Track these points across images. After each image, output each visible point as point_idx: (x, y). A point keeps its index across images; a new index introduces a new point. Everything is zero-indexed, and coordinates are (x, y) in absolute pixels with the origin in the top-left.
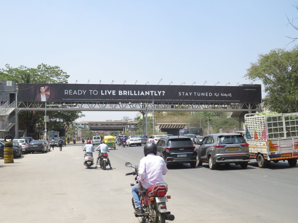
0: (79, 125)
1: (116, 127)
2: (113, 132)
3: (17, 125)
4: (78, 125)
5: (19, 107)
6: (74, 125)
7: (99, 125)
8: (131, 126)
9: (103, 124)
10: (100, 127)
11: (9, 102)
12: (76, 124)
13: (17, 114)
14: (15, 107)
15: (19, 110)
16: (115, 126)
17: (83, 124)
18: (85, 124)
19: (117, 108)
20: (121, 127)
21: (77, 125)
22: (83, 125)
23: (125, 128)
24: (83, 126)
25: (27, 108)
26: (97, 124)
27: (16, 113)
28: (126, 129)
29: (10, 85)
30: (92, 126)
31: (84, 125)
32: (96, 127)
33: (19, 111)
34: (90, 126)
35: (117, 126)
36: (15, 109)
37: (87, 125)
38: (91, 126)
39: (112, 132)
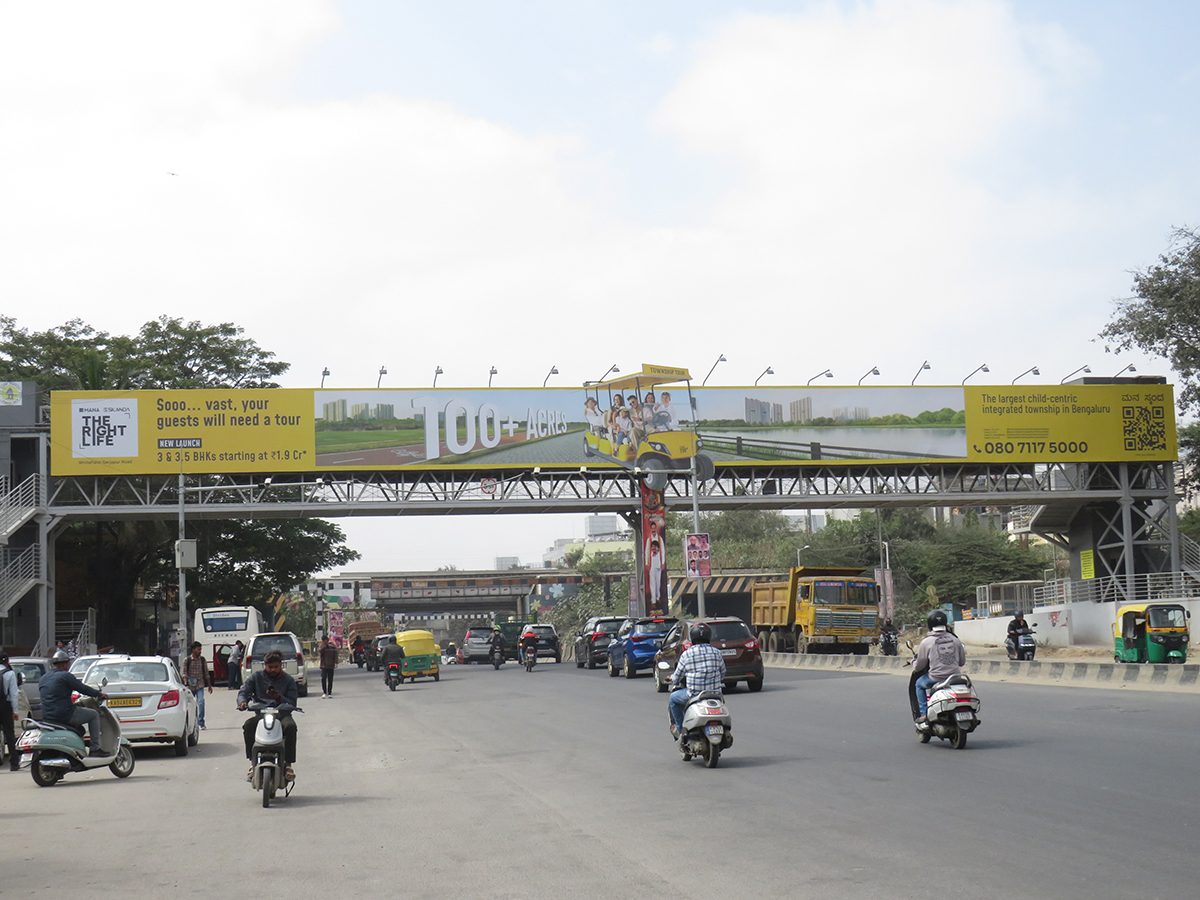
0: (331, 587)
1: (489, 595)
2: (469, 617)
3: (49, 588)
4: (327, 587)
5: (56, 503)
6: (311, 587)
7: (417, 585)
8: (551, 590)
9: (433, 580)
10: (420, 594)
11: (6, 478)
12: (319, 585)
13: (49, 535)
14: (38, 503)
15: (54, 516)
16: (482, 592)
17: (346, 586)
18: (357, 584)
19: (515, 498)
20: (508, 592)
21: (324, 589)
22: (350, 587)
23: (527, 597)
24: (350, 593)
25: (92, 506)
26: (406, 581)
27: (44, 531)
28: (531, 601)
29: (11, 402)
30: (386, 595)
31: (353, 586)
32: (404, 596)
33: (56, 521)
34: (375, 594)
35: (492, 592)
36: (37, 515)
37: (366, 586)
38: (381, 595)
39: (466, 617)
